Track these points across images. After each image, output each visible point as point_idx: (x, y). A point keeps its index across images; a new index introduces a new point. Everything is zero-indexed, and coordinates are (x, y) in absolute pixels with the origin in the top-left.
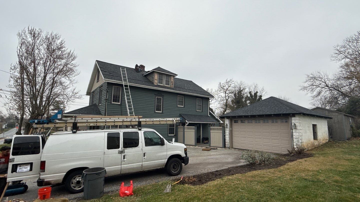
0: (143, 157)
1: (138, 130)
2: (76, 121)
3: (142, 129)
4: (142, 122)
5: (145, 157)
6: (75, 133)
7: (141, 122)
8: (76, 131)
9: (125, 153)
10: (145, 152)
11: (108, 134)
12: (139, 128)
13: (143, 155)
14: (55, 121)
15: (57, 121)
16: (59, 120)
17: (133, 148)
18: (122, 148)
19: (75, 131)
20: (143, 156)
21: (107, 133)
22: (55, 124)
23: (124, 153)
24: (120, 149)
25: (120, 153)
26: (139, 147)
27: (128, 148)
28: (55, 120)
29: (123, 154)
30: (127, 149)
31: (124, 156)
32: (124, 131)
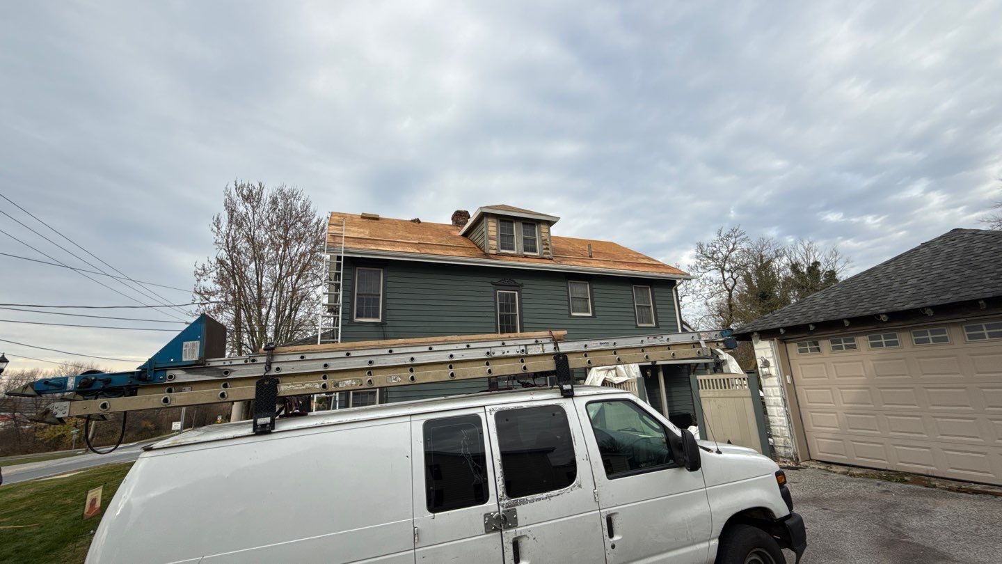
0: (609, 542)
1: (558, 395)
2: (273, 373)
3: (576, 393)
4: (571, 359)
5: (616, 538)
6: (269, 433)
7: (565, 355)
8: (272, 424)
9: (520, 523)
10: (613, 510)
11: (428, 425)
12: (561, 388)
13: (605, 526)
14: (171, 377)
15: (181, 376)
16: (189, 368)
17: (551, 493)
18: (499, 500)
19: (268, 420)
20: (606, 532)
21: (423, 422)
22: (170, 391)
23: (515, 525)
24: (491, 505)
25: (496, 530)
26: (580, 486)
27: (529, 498)
28: (169, 373)
29: (510, 534)
30: (523, 502)
31: (516, 544)
32: (499, 407)
